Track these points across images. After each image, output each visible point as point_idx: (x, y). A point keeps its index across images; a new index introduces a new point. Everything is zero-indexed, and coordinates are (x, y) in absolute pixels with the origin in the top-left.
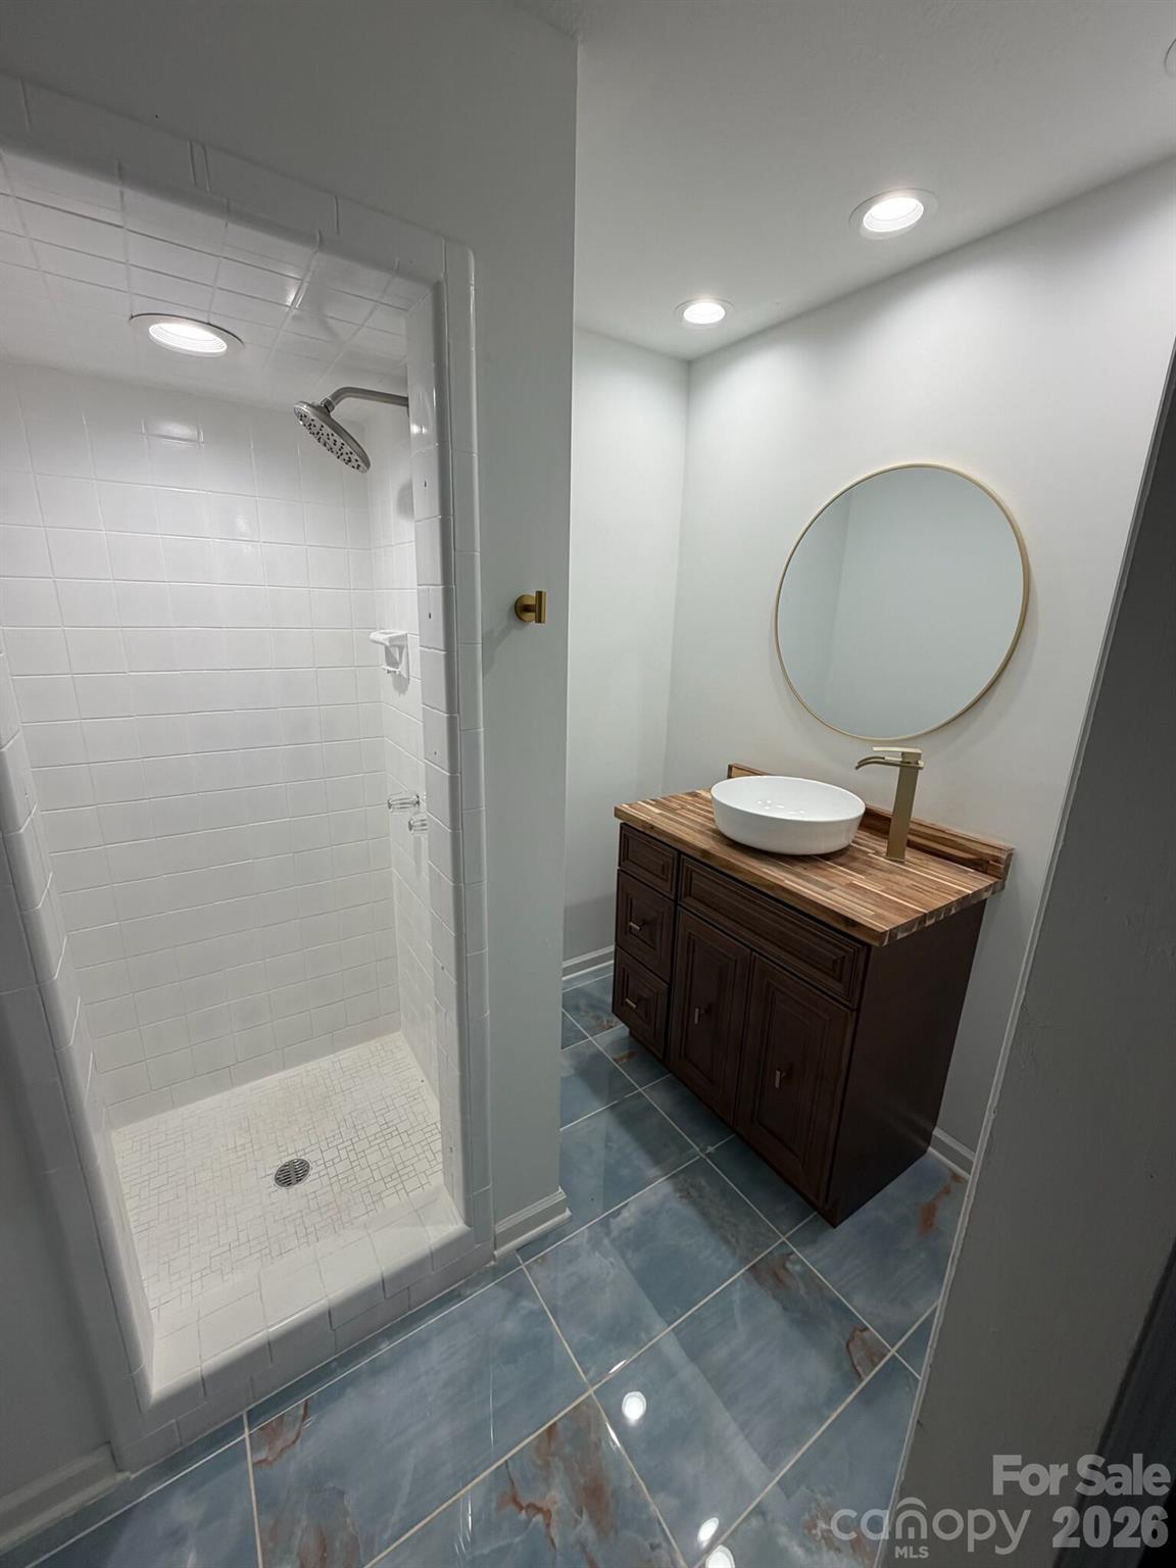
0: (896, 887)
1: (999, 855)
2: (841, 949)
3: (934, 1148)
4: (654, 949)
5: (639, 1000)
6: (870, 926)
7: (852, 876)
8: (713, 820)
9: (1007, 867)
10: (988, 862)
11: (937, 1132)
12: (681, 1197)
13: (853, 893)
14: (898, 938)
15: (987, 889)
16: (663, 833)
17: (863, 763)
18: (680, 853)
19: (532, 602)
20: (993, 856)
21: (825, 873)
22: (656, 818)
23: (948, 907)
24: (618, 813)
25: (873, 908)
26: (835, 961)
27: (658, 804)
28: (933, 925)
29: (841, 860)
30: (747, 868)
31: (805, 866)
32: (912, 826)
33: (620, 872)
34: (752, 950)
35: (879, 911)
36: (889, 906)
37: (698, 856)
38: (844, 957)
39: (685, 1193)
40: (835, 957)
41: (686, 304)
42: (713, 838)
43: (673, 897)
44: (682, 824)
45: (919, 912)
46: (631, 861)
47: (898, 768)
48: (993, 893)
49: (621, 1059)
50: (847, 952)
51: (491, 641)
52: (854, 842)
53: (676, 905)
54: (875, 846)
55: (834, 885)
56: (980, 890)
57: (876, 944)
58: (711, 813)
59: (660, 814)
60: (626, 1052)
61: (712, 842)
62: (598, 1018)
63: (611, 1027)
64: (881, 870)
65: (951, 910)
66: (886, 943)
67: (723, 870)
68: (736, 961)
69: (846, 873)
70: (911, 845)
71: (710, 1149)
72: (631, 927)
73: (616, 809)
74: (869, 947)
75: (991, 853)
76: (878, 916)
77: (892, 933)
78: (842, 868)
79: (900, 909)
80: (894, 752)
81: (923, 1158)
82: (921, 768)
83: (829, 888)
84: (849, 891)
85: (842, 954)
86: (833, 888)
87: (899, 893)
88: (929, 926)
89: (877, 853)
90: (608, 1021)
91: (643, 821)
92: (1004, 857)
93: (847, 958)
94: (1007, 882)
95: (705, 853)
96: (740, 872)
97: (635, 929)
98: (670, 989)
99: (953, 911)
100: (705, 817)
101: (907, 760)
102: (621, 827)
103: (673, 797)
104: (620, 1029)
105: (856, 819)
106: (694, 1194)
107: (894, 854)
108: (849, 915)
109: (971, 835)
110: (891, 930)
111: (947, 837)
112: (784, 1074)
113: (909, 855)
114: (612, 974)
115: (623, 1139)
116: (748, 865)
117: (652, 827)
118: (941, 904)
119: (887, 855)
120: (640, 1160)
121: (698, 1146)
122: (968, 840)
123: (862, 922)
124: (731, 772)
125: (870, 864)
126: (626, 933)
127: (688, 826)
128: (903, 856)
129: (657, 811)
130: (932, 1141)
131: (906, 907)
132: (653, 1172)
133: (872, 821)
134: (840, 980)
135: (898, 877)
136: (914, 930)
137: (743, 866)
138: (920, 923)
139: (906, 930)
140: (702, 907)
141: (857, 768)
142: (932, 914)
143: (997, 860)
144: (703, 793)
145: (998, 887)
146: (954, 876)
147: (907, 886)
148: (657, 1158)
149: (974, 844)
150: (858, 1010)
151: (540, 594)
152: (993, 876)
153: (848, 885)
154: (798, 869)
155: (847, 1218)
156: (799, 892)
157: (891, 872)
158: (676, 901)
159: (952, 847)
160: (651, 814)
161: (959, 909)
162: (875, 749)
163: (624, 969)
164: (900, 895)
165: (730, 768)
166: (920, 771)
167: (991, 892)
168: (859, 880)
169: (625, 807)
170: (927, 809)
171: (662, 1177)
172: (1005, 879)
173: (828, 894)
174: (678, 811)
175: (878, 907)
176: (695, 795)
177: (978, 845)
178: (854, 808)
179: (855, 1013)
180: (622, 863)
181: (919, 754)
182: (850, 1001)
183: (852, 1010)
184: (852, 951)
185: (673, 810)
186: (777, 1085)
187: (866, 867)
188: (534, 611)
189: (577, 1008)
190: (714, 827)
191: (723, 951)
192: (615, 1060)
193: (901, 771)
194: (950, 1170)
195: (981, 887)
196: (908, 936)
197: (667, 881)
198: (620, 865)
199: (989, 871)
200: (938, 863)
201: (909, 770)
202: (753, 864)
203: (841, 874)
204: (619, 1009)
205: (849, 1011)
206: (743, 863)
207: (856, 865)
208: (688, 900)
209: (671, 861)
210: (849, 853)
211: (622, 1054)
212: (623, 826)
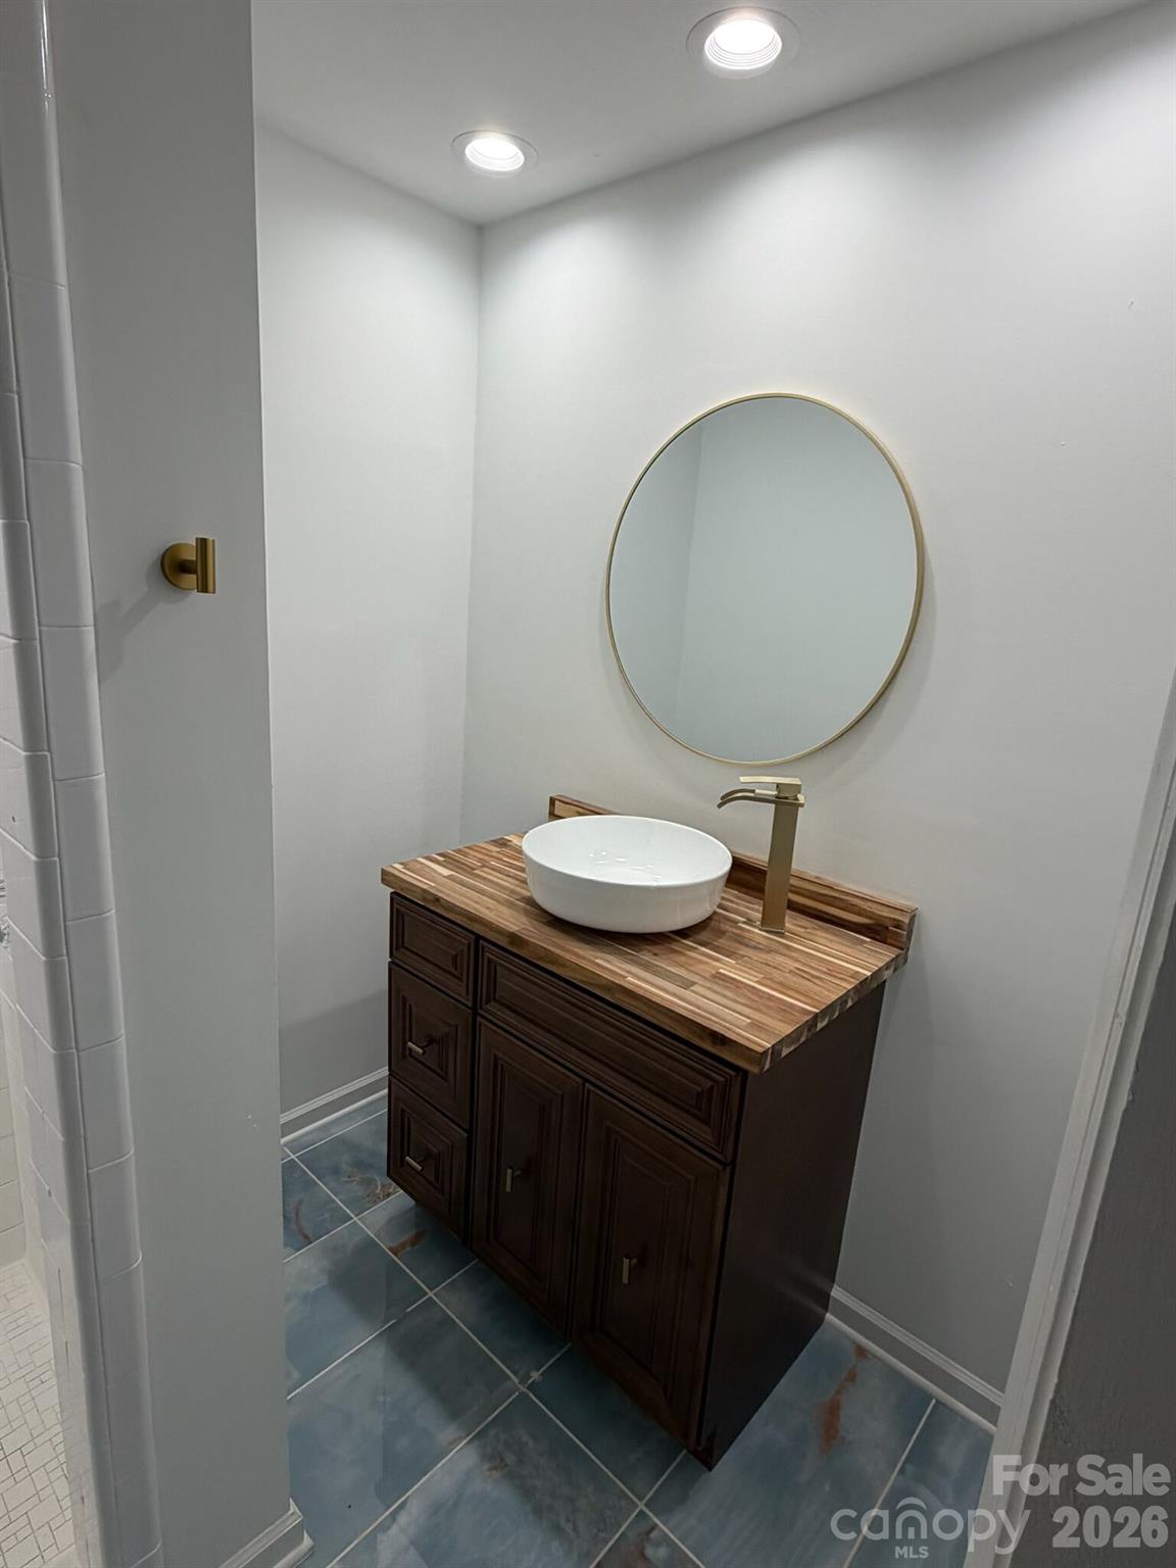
0: (776, 974)
1: (900, 918)
2: (708, 1077)
3: (833, 1314)
4: (446, 1080)
5: (426, 1157)
6: (746, 1044)
7: (718, 960)
8: (524, 882)
9: (910, 932)
10: (887, 928)
11: (836, 1292)
12: (490, 1469)
13: (719, 989)
14: (784, 1054)
15: (887, 966)
16: (452, 908)
17: (727, 799)
18: (478, 937)
19: (191, 556)
20: (894, 919)
21: (683, 959)
22: (443, 885)
23: (843, 1000)
24: (387, 878)
25: (747, 1011)
26: (698, 1094)
27: (448, 860)
28: (827, 1026)
29: (704, 936)
30: (574, 959)
31: (655, 949)
32: (793, 881)
33: (393, 967)
34: (586, 1080)
35: (757, 1016)
36: (769, 1007)
37: (503, 943)
38: (712, 1087)
39: (494, 1460)
40: (699, 1089)
41: (467, 135)
42: (526, 913)
43: (470, 1004)
44: (482, 892)
45: (808, 1012)
46: (407, 949)
47: (774, 805)
48: (895, 970)
49: (403, 1245)
50: (715, 1081)
51: (114, 623)
52: (720, 906)
53: (475, 1014)
54: (747, 910)
55: (695, 978)
56: (880, 969)
57: (754, 1069)
58: (523, 870)
59: (449, 877)
60: (411, 1234)
61: (524, 919)
62: (368, 1183)
63: (389, 1195)
64: (755, 948)
65: (846, 1002)
66: (767, 1067)
67: (538, 963)
68: (563, 1096)
69: (711, 957)
70: (793, 906)
71: (535, 1375)
72: (410, 1049)
73: (384, 872)
74: (745, 1073)
75: (892, 916)
76: (756, 1026)
77: (775, 1050)
78: (704, 949)
79: (784, 1009)
80: (766, 784)
81: (819, 1332)
82: (802, 805)
83: (688, 985)
84: (715, 987)
85: (710, 1084)
86: (694, 983)
87: (780, 983)
88: (822, 1029)
89: (750, 922)
90: (383, 1186)
91: (425, 891)
92: (907, 921)
93: (715, 1089)
94: (910, 952)
95: (514, 938)
96: (564, 966)
97: (418, 1053)
98: (470, 1139)
99: (850, 1004)
100: (515, 878)
101: (782, 795)
102: (392, 899)
103: (469, 848)
104: (399, 1200)
105: (721, 877)
106: (510, 1458)
107: (771, 922)
108: (715, 1028)
109: (866, 891)
110: (773, 1046)
111: (836, 895)
112: (634, 1261)
113: (791, 922)
114: (386, 1110)
115: (404, 1385)
116: (576, 955)
117: (437, 899)
118: (834, 997)
119: (762, 924)
120: (427, 1415)
121: (515, 1373)
122: (862, 898)
123: (733, 1037)
124: (556, 809)
125: (740, 940)
126: (404, 1057)
127: (491, 897)
128: (783, 927)
129: (446, 872)
130: (830, 1306)
131: (792, 1006)
132: (449, 1433)
133: (743, 876)
134: (706, 1121)
135: (781, 959)
136: (803, 1039)
137: (568, 956)
138: (809, 1030)
139: (793, 1043)
140: (510, 1017)
141: (720, 806)
142: (824, 1012)
143: (898, 925)
144: (515, 840)
145: (901, 960)
146: (849, 951)
147: (791, 971)
148: (452, 1406)
149: (870, 904)
150: (733, 1163)
151: (203, 544)
152: (894, 946)
153: (714, 976)
154: (646, 957)
155: (725, 1451)
156: (647, 995)
157: (769, 951)
158: (474, 1008)
159: (841, 909)
160: (435, 879)
161: (856, 999)
162: (742, 779)
163: (403, 1111)
164: (783, 987)
165: (552, 801)
166: (800, 808)
167: (892, 969)
168: (728, 967)
169: (398, 868)
170: (810, 860)
171: (461, 1439)
172: (908, 949)
173: (687, 993)
174: (477, 872)
175: (755, 1009)
176: (502, 843)
177: (875, 906)
178: (718, 863)
179: (728, 1169)
180: (395, 953)
181: (799, 786)
182: (721, 1153)
183: (724, 1165)
184: (722, 1079)
185: (469, 870)
186: (625, 1280)
187: (737, 945)
188: (195, 572)
189: (336, 1171)
190: (528, 894)
191: (542, 1081)
192: (391, 1249)
193: (776, 808)
194: (854, 1342)
195: (881, 965)
196: (796, 1049)
197: (460, 979)
198: (391, 955)
199: (889, 941)
200: (827, 931)
201: (785, 806)
202: (581, 952)
203: (705, 959)
204: (397, 1171)
205: (720, 1167)
206: (568, 951)
207: (722, 942)
208: (492, 1007)
209: (466, 949)
210: (713, 923)
211: (402, 1240)
212: (395, 897)
